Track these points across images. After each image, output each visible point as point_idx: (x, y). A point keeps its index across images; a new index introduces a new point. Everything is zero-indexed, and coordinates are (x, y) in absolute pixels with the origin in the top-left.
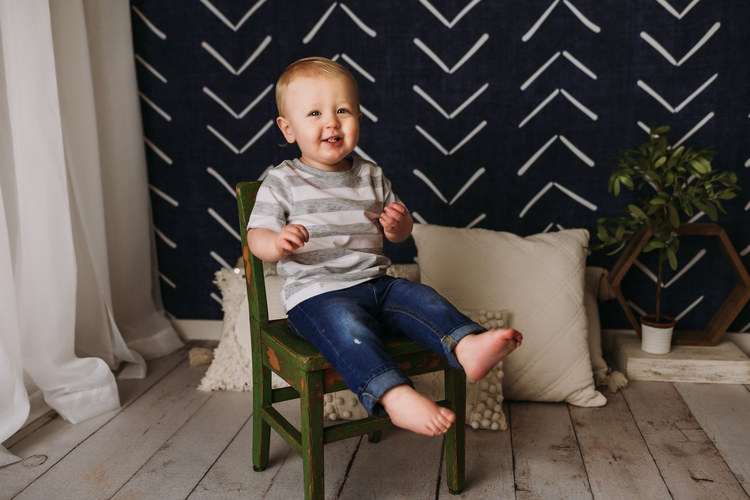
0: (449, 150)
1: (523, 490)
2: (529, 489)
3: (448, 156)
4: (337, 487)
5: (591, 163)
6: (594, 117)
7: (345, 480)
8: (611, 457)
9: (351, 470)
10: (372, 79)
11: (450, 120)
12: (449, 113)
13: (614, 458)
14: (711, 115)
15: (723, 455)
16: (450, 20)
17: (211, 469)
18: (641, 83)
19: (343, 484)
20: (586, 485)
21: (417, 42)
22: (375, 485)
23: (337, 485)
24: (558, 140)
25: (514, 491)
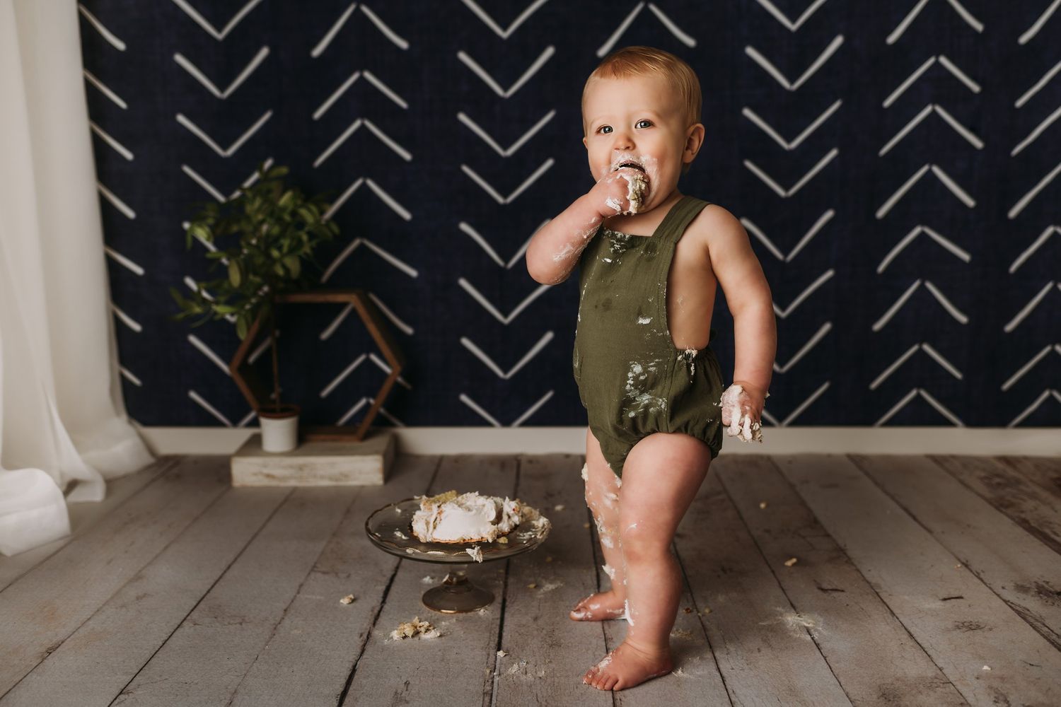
0: (505, 196)
3: (505, 206)
4: (371, 615)
7: (382, 607)
10: (403, 104)
11: (507, 158)
12: (505, 148)
14: (833, 153)
15: (856, 563)
16: (505, 28)
17: (202, 603)
18: (747, 112)
19: (380, 612)
21: (463, 56)
23: (371, 613)
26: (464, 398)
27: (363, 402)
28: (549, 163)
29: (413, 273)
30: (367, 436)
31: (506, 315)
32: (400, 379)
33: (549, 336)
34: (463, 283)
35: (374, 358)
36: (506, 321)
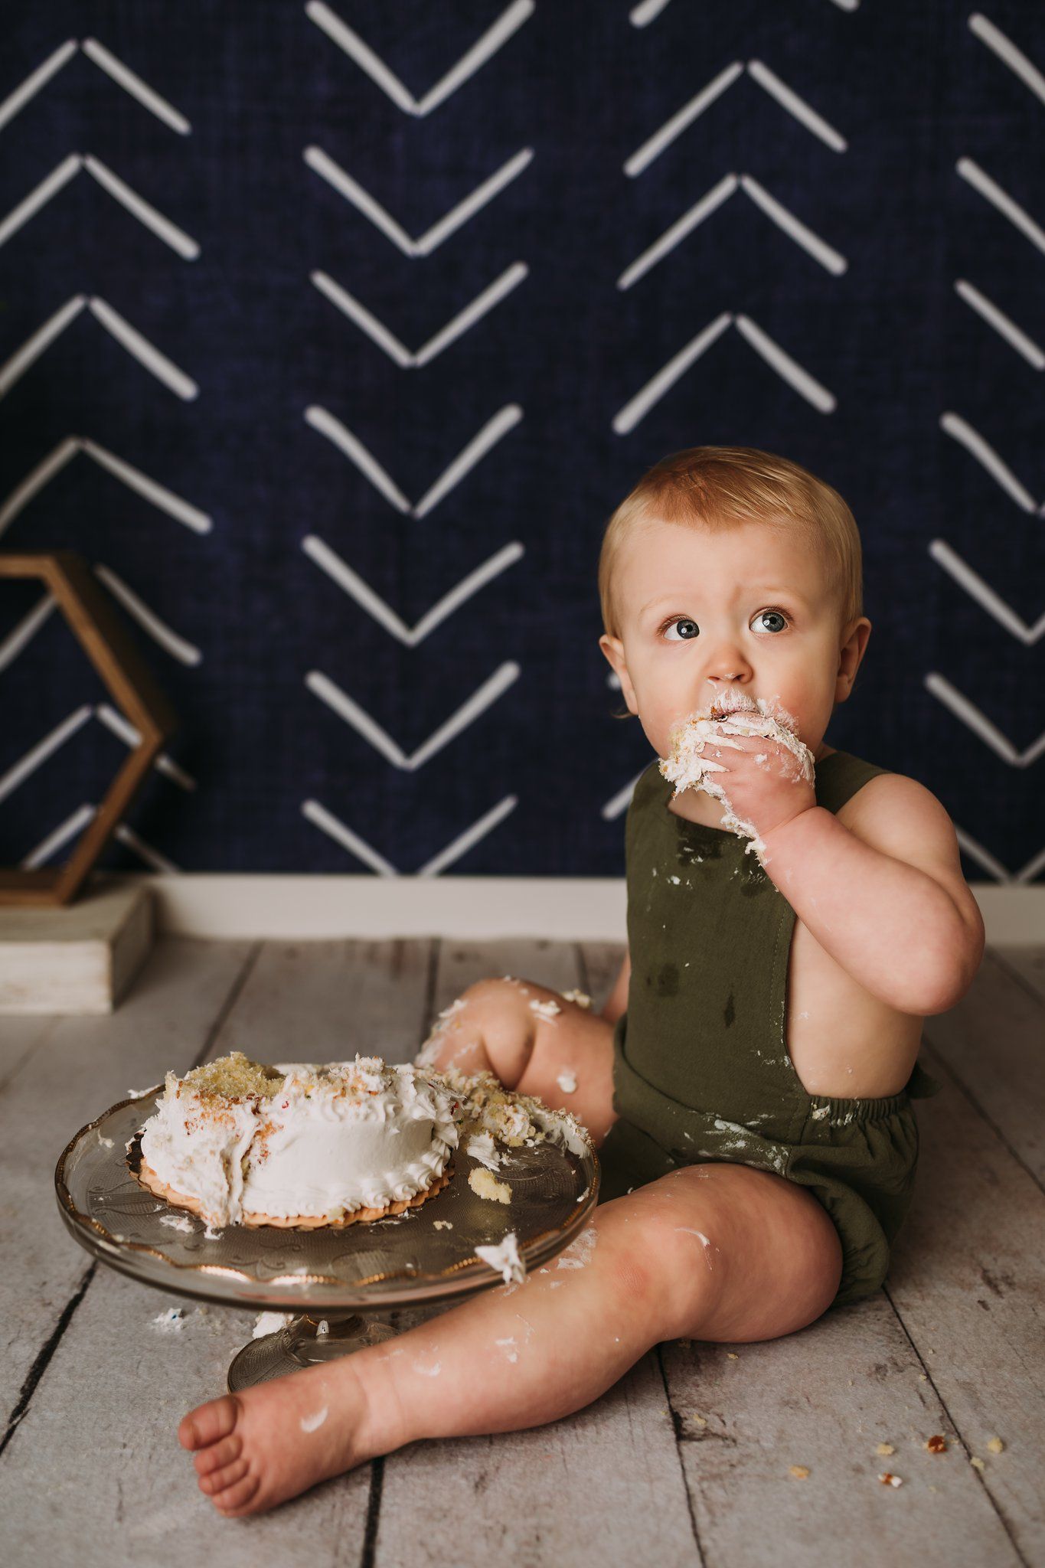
0: (413, 347)
1: (707, 1434)
2: (729, 1430)
3: (412, 371)
5: (822, 400)
6: (834, 262)
8: (978, 1279)
9: (42, 1381)
10: (179, 124)
11: (420, 261)
13: (990, 1282)
20: (928, 1400)
22: (128, 1451)
24: (732, 332)
25: (674, 1445)
26: (314, 811)
27: (83, 816)
28: (517, 273)
29: (199, 522)
30: (83, 893)
31: (410, 620)
32: (164, 764)
33: (507, 674)
34: (315, 548)
35: (108, 715)
36: (412, 637)
